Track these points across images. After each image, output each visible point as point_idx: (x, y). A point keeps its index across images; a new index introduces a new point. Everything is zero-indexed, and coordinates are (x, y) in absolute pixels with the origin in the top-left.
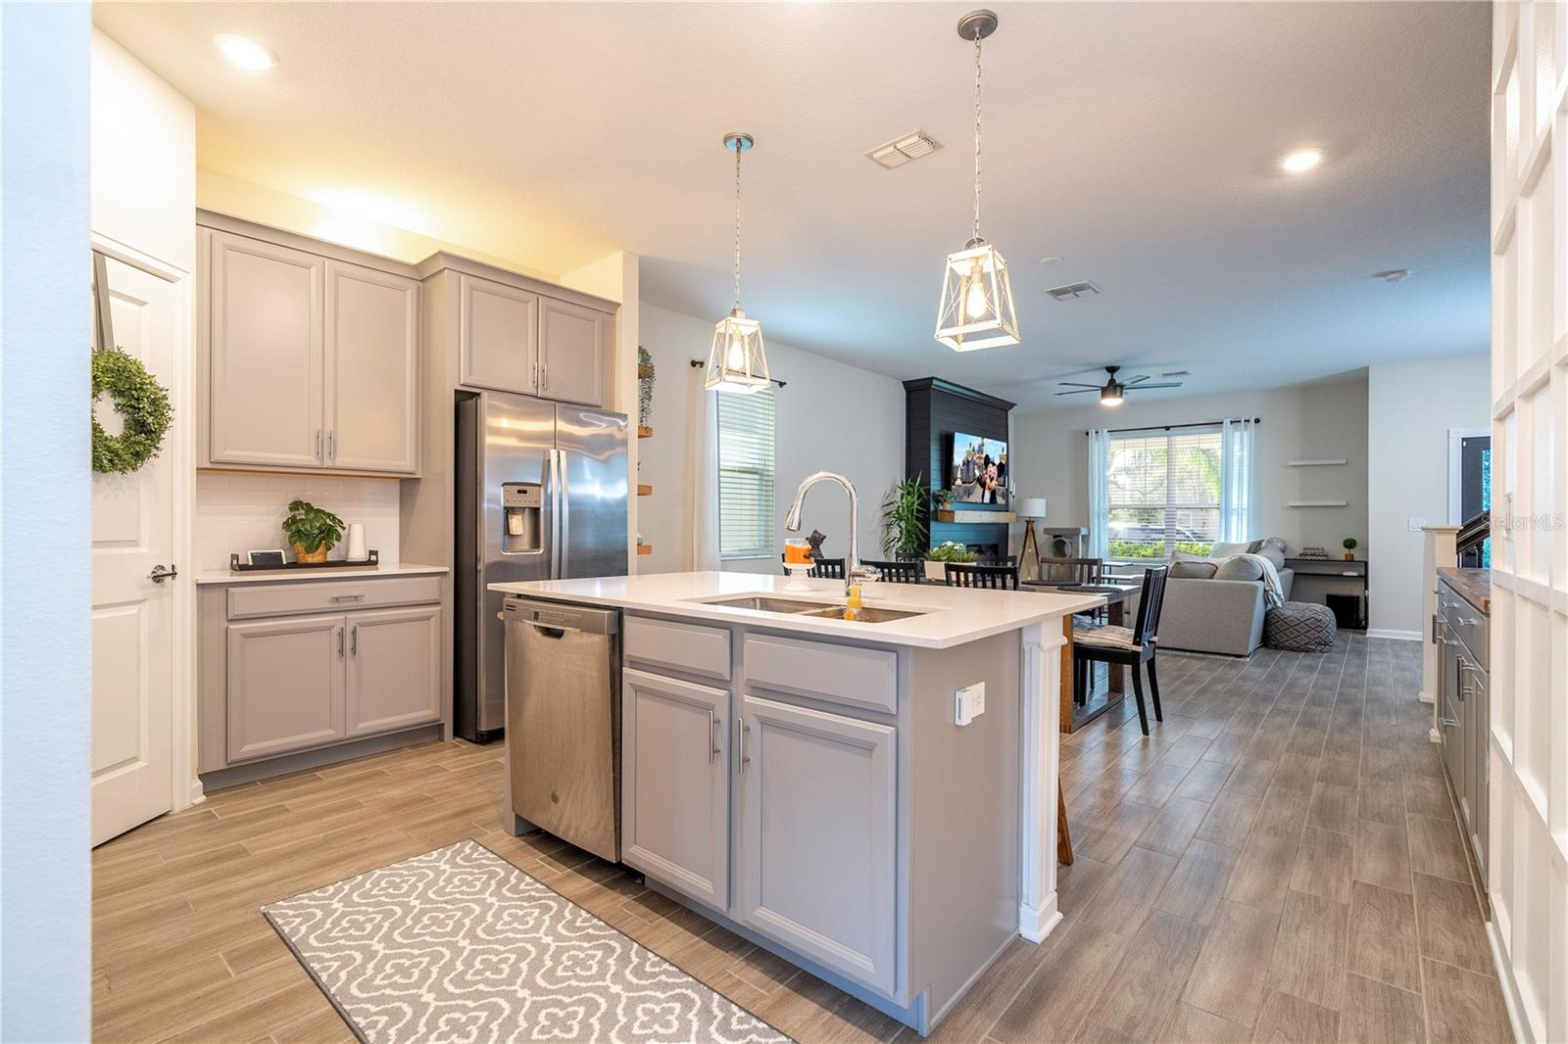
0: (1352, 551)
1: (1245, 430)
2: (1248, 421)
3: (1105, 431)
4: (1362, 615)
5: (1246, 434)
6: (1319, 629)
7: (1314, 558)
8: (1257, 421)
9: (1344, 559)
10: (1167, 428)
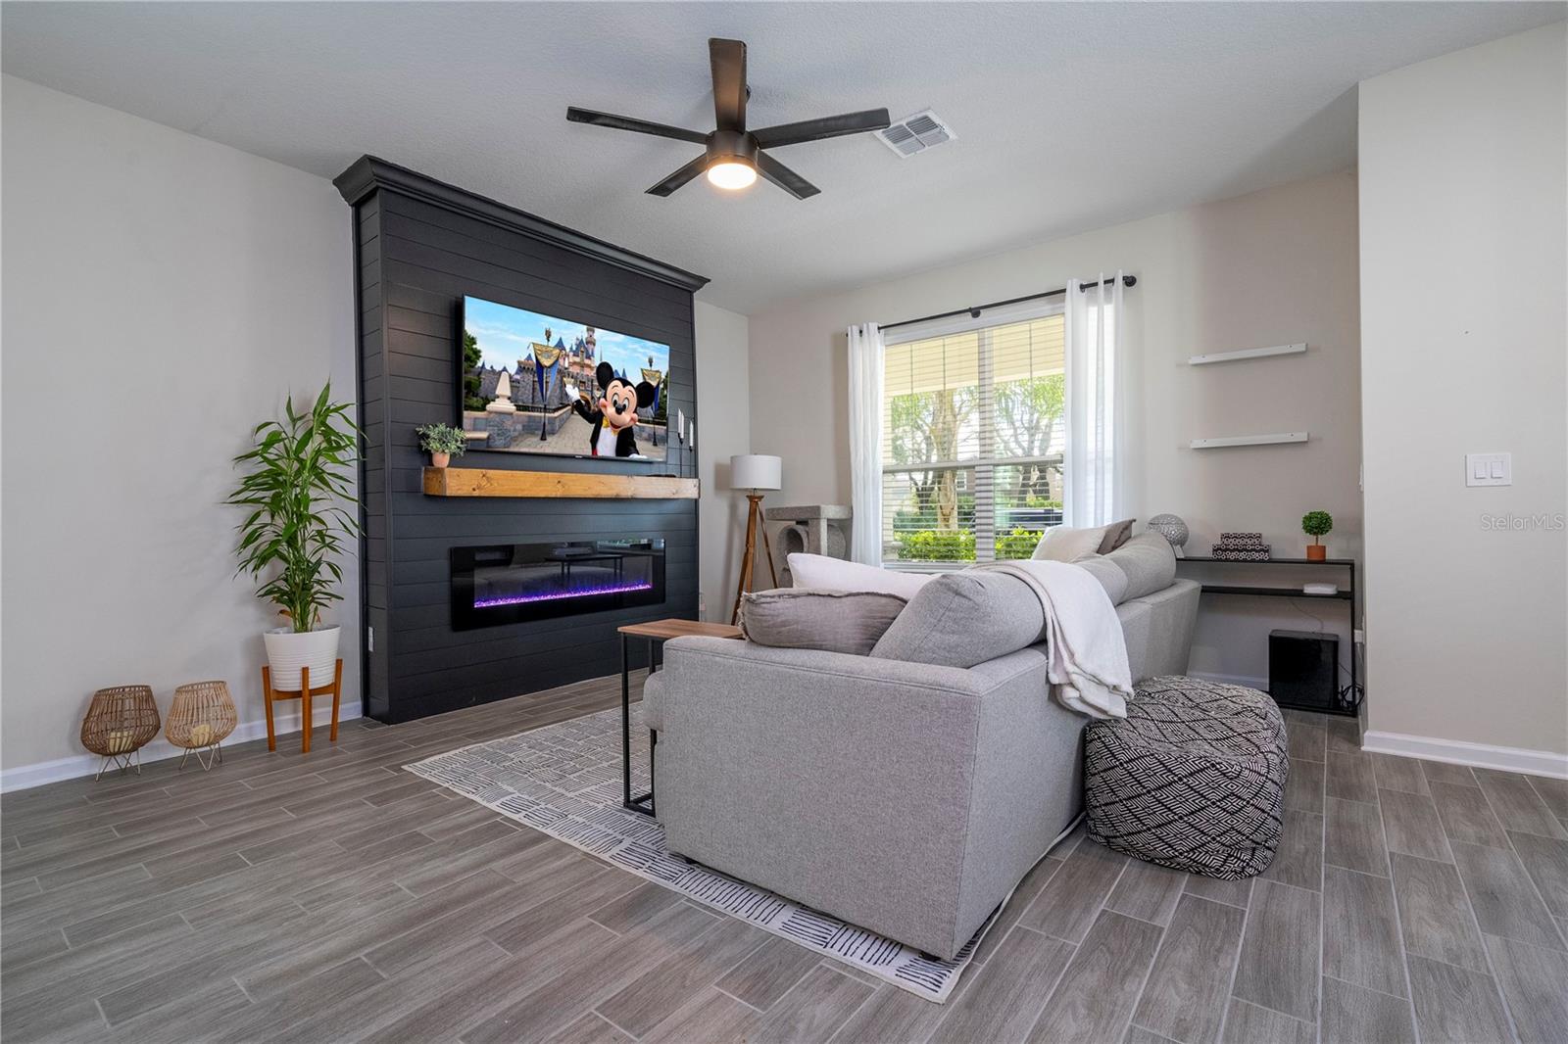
0: (1323, 540)
1: (1108, 300)
2: (1112, 281)
3: (874, 326)
4: (1345, 681)
5: (1109, 310)
6: (1232, 804)
7: (1243, 555)
8: (1130, 281)
9: (1304, 557)
10: (975, 312)
